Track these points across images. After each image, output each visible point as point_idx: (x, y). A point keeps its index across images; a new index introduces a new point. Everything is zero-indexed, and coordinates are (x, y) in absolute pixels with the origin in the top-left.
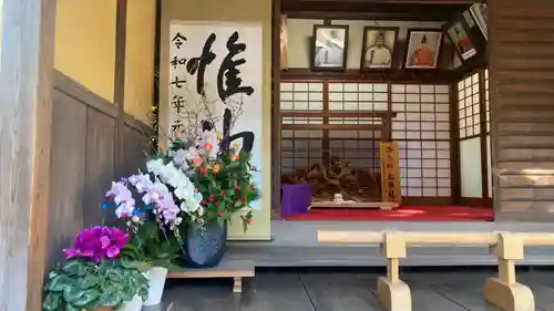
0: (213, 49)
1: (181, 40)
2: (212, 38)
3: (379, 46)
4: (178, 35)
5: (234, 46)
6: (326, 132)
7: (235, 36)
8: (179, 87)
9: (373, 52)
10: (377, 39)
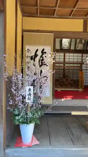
0: (37, 53)
1: (29, 51)
2: (37, 50)
3: (80, 43)
4: (28, 49)
5: (43, 52)
6: (64, 68)
7: (43, 50)
8: (29, 64)
9: (78, 45)
10: (79, 41)
